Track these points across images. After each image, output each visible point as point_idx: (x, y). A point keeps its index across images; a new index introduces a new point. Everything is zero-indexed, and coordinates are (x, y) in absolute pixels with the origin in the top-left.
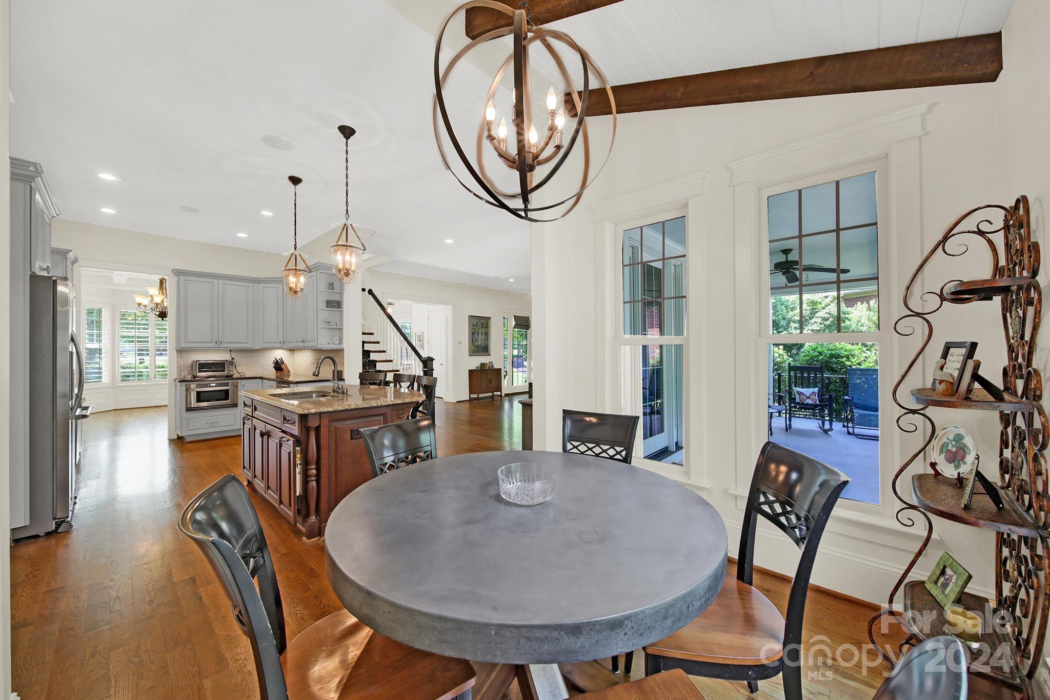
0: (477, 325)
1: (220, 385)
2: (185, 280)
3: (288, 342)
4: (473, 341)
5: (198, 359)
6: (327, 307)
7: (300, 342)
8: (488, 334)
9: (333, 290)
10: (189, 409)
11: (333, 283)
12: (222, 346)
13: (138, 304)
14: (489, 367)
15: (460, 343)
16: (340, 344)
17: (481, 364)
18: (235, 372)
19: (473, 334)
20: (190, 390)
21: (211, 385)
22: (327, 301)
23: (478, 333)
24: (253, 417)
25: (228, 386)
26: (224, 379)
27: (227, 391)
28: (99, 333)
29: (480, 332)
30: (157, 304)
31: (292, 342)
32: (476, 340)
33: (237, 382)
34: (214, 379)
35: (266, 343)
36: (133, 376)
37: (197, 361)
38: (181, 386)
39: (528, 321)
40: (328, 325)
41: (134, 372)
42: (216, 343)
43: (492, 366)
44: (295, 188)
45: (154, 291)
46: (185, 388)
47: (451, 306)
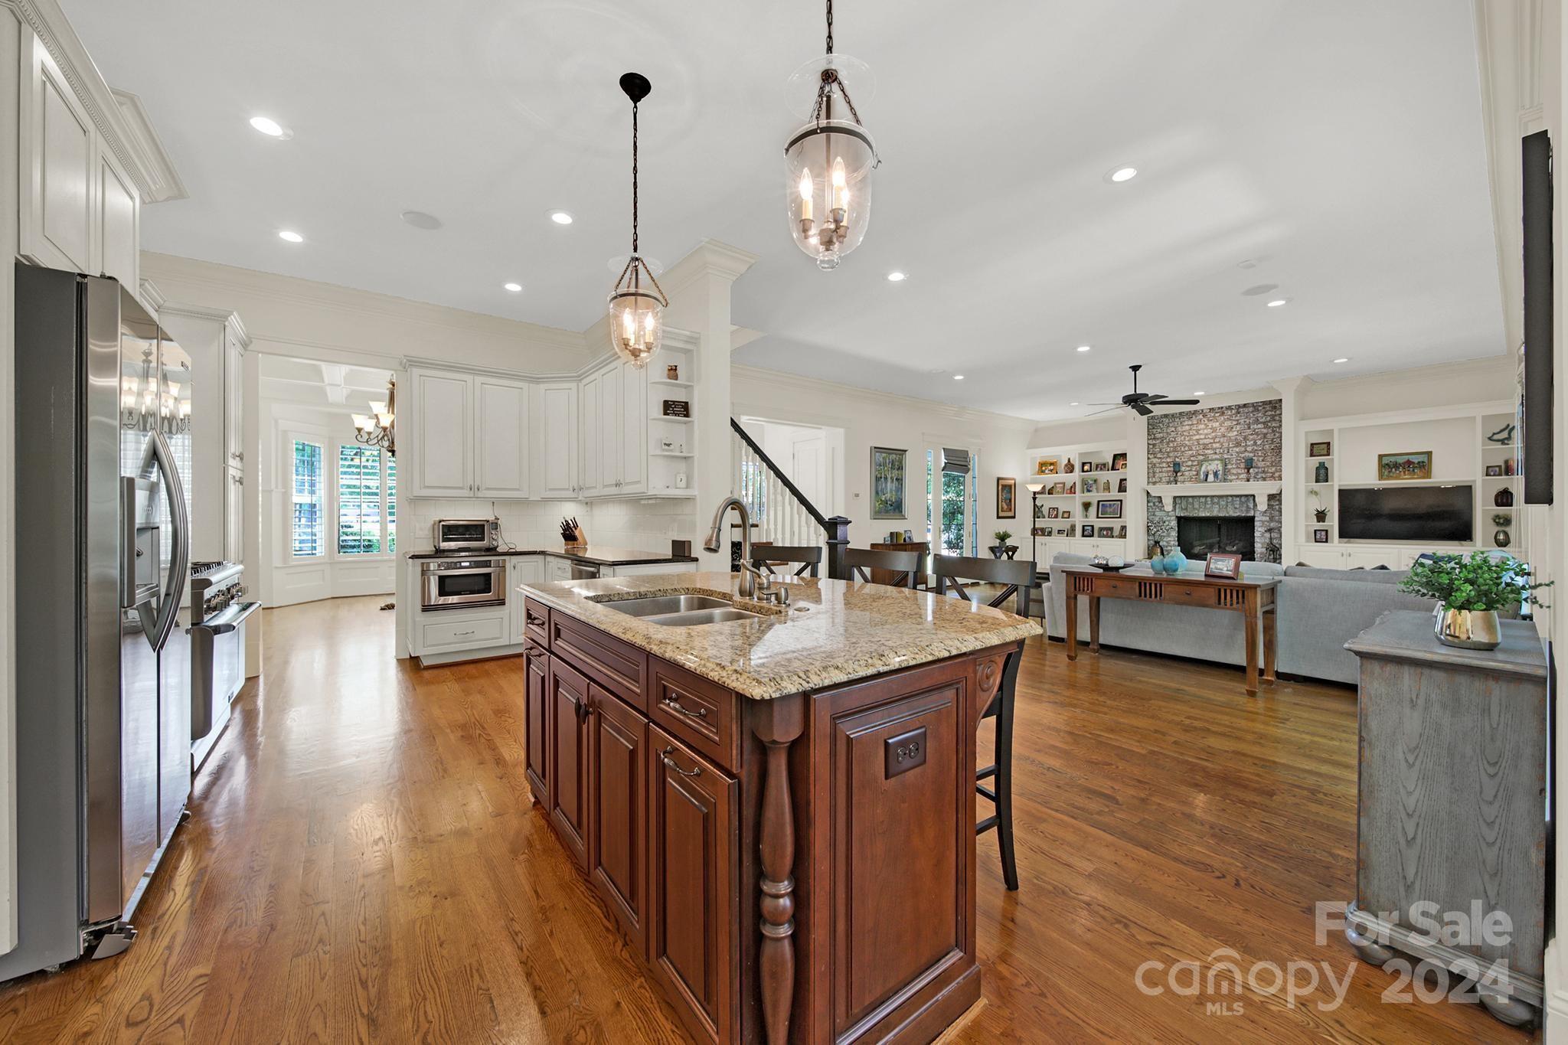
0: (884, 465)
1: (478, 565)
2: (420, 376)
3: (588, 488)
4: (877, 493)
5: (441, 519)
6: (666, 414)
7: (611, 485)
8: (902, 480)
9: (677, 379)
10: (427, 608)
11: (676, 366)
12: (480, 494)
13: (357, 429)
14: (905, 540)
15: (857, 495)
16: (687, 488)
17: (891, 533)
18: (500, 542)
19: (878, 479)
20: (430, 573)
21: (463, 564)
22: (666, 403)
23: (886, 478)
24: (552, 653)
25: (490, 566)
26: (483, 553)
27: (488, 576)
28: (312, 480)
29: (889, 477)
30: (385, 429)
31: (595, 487)
32: (882, 490)
33: (505, 560)
34: (467, 554)
35: (550, 490)
36: (359, 546)
37: (440, 522)
38: (414, 565)
39: (966, 458)
40: (667, 451)
41: (359, 541)
42: (471, 489)
43: (910, 538)
44: (636, 107)
45: (380, 407)
46: (420, 569)
47: (841, 431)
